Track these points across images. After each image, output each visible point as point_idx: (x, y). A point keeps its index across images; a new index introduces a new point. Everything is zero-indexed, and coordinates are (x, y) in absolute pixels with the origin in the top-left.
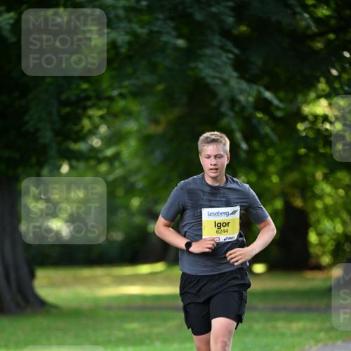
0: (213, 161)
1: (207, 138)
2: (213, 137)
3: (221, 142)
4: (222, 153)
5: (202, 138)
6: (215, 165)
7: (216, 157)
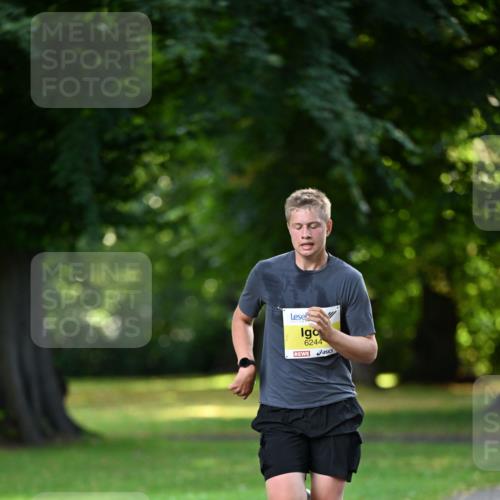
0: (305, 232)
1: (297, 199)
2: (306, 197)
3: (317, 204)
4: (319, 220)
5: (290, 199)
6: (309, 238)
7: (309, 225)
